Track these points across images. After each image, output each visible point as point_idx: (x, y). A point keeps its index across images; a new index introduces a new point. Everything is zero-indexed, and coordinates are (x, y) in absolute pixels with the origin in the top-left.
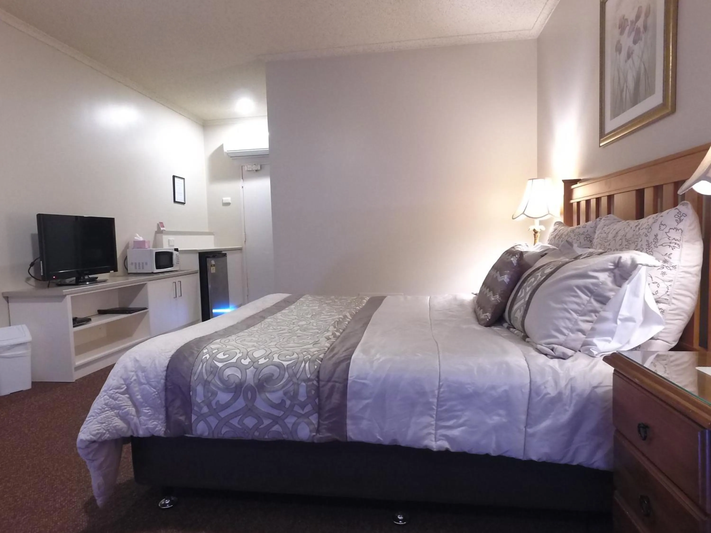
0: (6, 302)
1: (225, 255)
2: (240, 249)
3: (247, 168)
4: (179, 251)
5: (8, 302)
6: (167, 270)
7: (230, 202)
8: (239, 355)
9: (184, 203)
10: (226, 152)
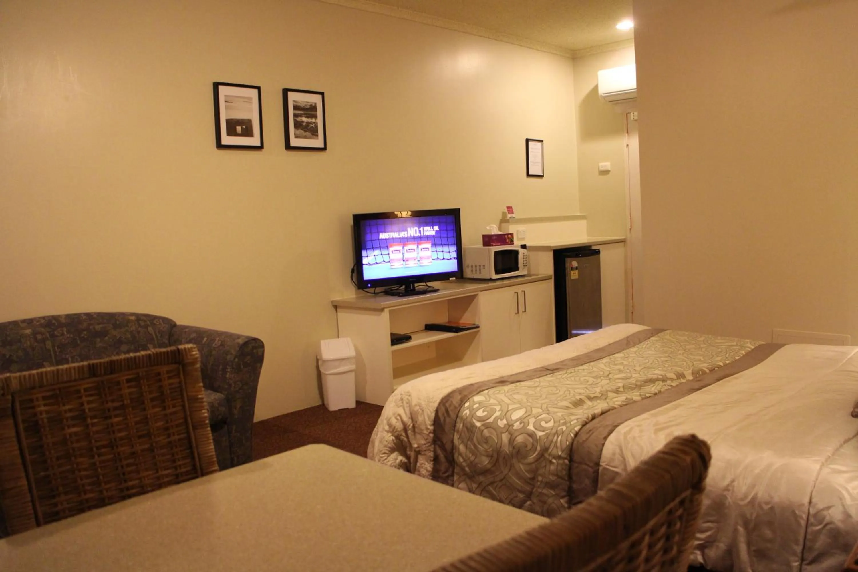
0: (335, 311)
1: (597, 252)
2: (623, 241)
3: (634, 116)
4: (527, 248)
5: (337, 312)
6: (511, 274)
7: (610, 169)
8: (498, 414)
9: (542, 176)
10: (601, 96)
